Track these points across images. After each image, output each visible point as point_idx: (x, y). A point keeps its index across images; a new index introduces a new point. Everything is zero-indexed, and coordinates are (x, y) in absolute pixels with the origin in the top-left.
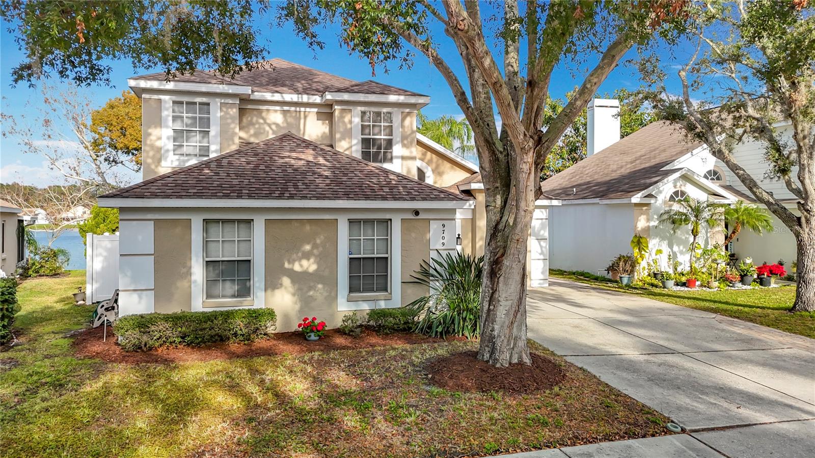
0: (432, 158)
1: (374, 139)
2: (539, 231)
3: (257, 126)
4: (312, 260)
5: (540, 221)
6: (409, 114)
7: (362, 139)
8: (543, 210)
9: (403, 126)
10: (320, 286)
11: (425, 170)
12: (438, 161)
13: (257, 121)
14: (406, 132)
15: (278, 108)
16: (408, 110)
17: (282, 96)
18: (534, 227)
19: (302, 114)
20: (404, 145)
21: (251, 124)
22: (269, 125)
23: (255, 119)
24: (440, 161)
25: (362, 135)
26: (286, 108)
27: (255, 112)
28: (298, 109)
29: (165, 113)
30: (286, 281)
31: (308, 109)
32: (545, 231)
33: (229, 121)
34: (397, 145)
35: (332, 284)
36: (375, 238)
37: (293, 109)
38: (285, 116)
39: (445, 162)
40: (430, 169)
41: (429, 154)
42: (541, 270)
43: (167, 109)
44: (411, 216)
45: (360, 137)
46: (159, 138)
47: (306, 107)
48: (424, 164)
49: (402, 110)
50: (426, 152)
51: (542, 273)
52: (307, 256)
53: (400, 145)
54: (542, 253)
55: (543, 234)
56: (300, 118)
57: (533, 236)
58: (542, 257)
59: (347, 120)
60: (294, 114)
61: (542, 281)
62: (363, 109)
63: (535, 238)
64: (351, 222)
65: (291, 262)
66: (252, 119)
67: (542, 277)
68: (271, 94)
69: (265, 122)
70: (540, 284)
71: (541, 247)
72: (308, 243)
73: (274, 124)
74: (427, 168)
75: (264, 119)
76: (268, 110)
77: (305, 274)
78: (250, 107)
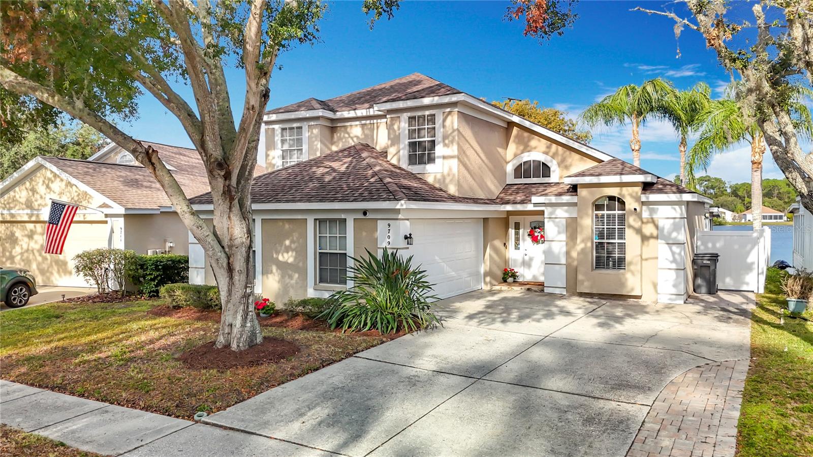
0: (557, 150)
1: (419, 142)
2: (670, 234)
3: (344, 140)
4: (290, 253)
5: (672, 221)
6: (450, 113)
7: (409, 142)
8: (677, 207)
9: (444, 126)
10: (296, 276)
11: (549, 165)
12: (565, 152)
13: (344, 136)
14: (447, 131)
15: (358, 123)
16: (448, 110)
17: (355, 113)
18: (663, 228)
19: (375, 125)
20: (445, 145)
21: (340, 139)
22: (352, 138)
23: (342, 134)
24: (568, 152)
25: (409, 139)
26: (363, 122)
27: (343, 129)
28: (372, 122)
29: (276, 138)
30: (274, 268)
31: (379, 121)
32: (678, 233)
33: (314, 139)
34: (439, 145)
35: (303, 273)
36: (328, 235)
37: (368, 122)
38: (363, 129)
39: (573, 153)
40: (555, 162)
41: (554, 146)
42: (672, 283)
43: (277, 136)
44: (361, 216)
45: (407, 141)
46: (274, 158)
47: (377, 119)
48: (549, 158)
49: (443, 110)
50: (551, 145)
51: (675, 286)
52: (287, 250)
53: (442, 145)
54: (674, 261)
55: (676, 238)
56: (373, 129)
57: (661, 239)
58: (674, 266)
59: (396, 127)
60: (369, 126)
61: (674, 297)
62: (409, 114)
63: (664, 242)
64: (320, 222)
65: (278, 253)
66: (340, 134)
67: (674, 291)
68: (347, 112)
69: (349, 136)
70: (670, 299)
71: (673, 253)
72: (288, 239)
73: (356, 136)
74: (551, 161)
75: (348, 134)
76: (351, 126)
77: (286, 263)
78: (339, 125)
